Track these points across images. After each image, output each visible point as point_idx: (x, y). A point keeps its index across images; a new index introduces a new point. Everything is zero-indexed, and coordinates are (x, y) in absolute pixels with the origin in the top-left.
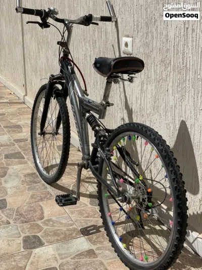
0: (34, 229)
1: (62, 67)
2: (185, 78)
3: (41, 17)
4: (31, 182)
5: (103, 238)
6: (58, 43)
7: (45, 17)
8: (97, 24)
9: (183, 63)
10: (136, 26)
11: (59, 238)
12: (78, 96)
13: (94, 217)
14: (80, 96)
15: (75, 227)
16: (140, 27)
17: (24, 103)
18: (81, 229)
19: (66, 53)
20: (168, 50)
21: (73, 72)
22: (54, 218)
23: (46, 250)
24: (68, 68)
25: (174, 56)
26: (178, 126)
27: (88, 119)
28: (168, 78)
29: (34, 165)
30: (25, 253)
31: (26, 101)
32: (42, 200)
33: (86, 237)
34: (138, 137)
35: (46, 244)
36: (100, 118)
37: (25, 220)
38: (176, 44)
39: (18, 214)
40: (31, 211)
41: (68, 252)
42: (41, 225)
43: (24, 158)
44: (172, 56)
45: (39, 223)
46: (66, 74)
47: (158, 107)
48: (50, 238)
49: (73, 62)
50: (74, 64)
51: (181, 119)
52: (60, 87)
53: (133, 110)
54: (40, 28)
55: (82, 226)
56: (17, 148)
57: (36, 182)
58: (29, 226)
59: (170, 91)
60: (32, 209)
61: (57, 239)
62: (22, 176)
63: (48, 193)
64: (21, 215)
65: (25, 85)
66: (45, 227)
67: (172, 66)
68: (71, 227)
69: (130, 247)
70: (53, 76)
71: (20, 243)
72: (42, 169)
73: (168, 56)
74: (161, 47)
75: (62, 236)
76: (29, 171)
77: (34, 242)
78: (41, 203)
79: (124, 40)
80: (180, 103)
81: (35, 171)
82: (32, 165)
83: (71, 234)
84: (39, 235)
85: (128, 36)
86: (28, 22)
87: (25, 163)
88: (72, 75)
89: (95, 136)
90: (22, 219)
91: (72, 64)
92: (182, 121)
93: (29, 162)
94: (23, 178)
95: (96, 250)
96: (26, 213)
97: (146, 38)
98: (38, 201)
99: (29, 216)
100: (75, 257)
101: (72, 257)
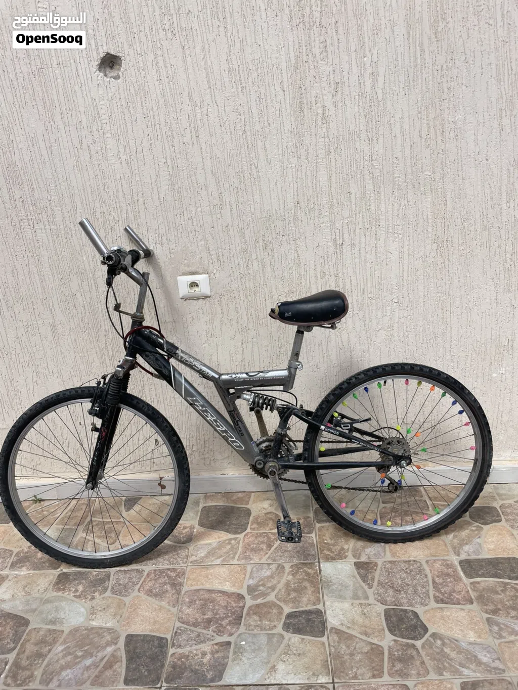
0: (269, 612)
11: (310, 589)
14: (216, 376)
15: (290, 564)
22: (250, 582)
23: (338, 610)
30: (334, 637)
32: (177, 585)
33: (321, 560)
35: (320, 607)
37: (230, 619)
39: (203, 625)
40: (204, 605)
42: (260, 601)
45: (250, 602)
48: (305, 599)
55: (291, 556)
58: (256, 618)
60: (198, 602)
61: (313, 592)
64: (208, 622)
66: (271, 598)
68: (288, 569)
71: (302, 639)
75: (307, 584)
77: (308, 620)
78: (185, 589)
83: (308, 574)
84: (287, 610)
85: (193, 274)
90: (224, 622)
95: (359, 558)
96: (210, 613)
98: (179, 590)
99: (222, 611)
100: (368, 584)
101: (366, 587)
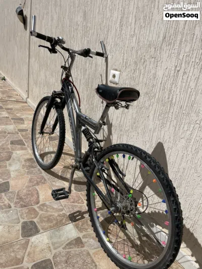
0: (31, 214)
1: (63, 86)
2: (168, 110)
3: (51, 43)
4: (29, 166)
5: (87, 225)
6: (62, 67)
7: (54, 44)
8: (92, 57)
9: (169, 98)
10: (125, 63)
11: (52, 224)
12: (76, 111)
13: (79, 203)
14: (78, 111)
15: (65, 212)
16: (128, 64)
17: (26, 102)
18: (69, 215)
19: (68, 76)
20: (153, 86)
21: (73, 92)
22: (47, 203)
23: (42, 239)
24: (68, 88)
25: (159, 92)
26: (154, 145)
27: (83, 132)
28: (151, 107)
29: (32, 151)
30: (23, 242)
31: (27, 101)
32: (38, 184)
33: (74, 223)
34: (133, 158)
35: (41, 231)
36: (95, 133)
37: (24, 204)
38: (163, 82)
39: (18, 197)
40: (29, 194)
41: (59, 240)
42: (37, 209)
43: (24, 145)
44: (158, 91)
45: (36, 207)
46: (66, 92)
47: (136, 127)
48: (44, 224)
49: (73, 83)
50: (74, 85)
51: (159, 141)
52: (59, 100)
53: (113, 124)
54: (49, 52)
55: (70, 211)
56: (20, 136)
57: (33, 167)
58: (27, 211)
59: (151, 118)
60: (30, 193)
61: (50, 226)
62: (23, 161)
63: (43, 178)
64: (20, 198)
65: (28, 91)
66: (41, 212)
67: (156, 98)
68: (61, 213)
69: (109, 235)
70: (55, 92)
71: (19, 230)
72: (38, 157)
73: (153, 91)
74: (147, 82)
75: (54, 222)
76: (28, 157)
77: (31, 229)
78: (37, 187)
79: (112, 72)
80: (160, 129)
81: (33, 157)
82: (31, 152)
83: (61, 220)
84: (35, 220)
85: (116, 70)
86: (40, 46)
87: (26, 149)
88: (72, 94)
89: (89, 146)
90: (21, 203)
91: (72, 85)
92: (160, 142)
93: (28, 149)
94: (23, 163)
95: (83, 238)
96: (25, 197)
97: (134, 73)
98: (35, 185)
99: (27, 200)
100: (66, 247)
101: (63, 246)
